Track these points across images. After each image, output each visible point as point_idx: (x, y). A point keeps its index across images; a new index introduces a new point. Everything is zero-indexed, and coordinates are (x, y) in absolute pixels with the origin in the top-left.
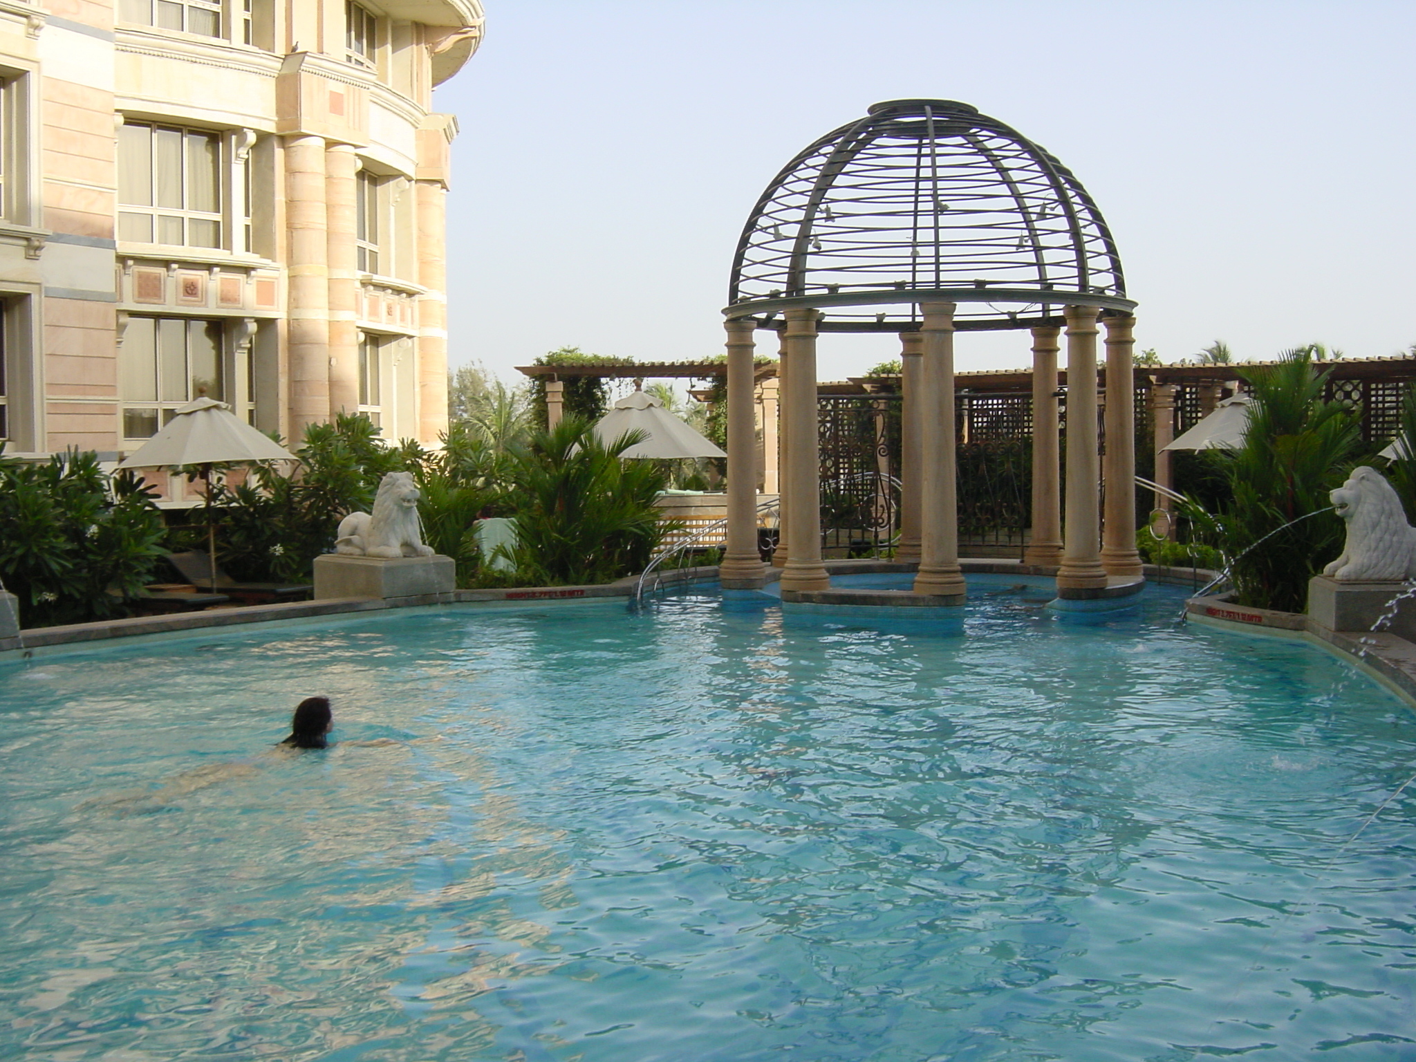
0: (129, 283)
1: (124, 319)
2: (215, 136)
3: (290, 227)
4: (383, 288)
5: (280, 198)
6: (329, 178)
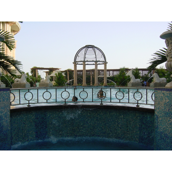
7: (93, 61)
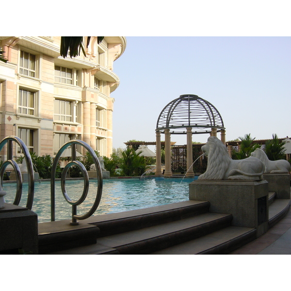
0: (55, 128)
1: (54, 134)
2: (71, 102)
3: (84, 118)
4: (101, 129)
5: (82, 113)
6: (91, 109)
7: (183, 126)
